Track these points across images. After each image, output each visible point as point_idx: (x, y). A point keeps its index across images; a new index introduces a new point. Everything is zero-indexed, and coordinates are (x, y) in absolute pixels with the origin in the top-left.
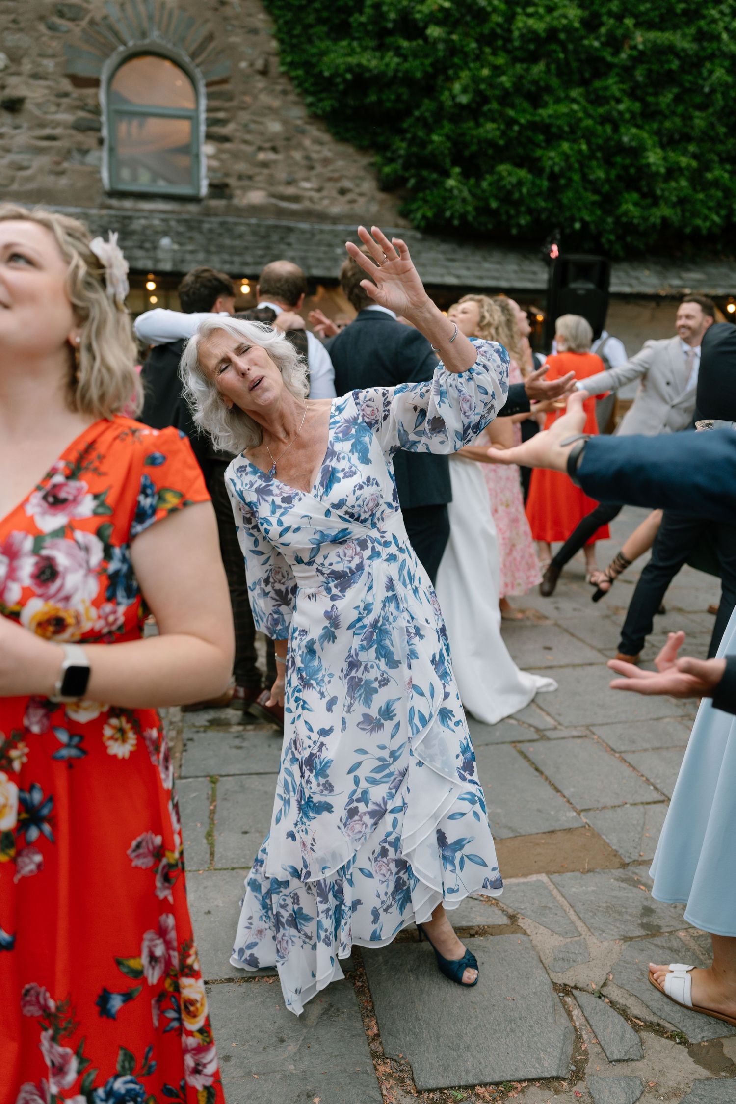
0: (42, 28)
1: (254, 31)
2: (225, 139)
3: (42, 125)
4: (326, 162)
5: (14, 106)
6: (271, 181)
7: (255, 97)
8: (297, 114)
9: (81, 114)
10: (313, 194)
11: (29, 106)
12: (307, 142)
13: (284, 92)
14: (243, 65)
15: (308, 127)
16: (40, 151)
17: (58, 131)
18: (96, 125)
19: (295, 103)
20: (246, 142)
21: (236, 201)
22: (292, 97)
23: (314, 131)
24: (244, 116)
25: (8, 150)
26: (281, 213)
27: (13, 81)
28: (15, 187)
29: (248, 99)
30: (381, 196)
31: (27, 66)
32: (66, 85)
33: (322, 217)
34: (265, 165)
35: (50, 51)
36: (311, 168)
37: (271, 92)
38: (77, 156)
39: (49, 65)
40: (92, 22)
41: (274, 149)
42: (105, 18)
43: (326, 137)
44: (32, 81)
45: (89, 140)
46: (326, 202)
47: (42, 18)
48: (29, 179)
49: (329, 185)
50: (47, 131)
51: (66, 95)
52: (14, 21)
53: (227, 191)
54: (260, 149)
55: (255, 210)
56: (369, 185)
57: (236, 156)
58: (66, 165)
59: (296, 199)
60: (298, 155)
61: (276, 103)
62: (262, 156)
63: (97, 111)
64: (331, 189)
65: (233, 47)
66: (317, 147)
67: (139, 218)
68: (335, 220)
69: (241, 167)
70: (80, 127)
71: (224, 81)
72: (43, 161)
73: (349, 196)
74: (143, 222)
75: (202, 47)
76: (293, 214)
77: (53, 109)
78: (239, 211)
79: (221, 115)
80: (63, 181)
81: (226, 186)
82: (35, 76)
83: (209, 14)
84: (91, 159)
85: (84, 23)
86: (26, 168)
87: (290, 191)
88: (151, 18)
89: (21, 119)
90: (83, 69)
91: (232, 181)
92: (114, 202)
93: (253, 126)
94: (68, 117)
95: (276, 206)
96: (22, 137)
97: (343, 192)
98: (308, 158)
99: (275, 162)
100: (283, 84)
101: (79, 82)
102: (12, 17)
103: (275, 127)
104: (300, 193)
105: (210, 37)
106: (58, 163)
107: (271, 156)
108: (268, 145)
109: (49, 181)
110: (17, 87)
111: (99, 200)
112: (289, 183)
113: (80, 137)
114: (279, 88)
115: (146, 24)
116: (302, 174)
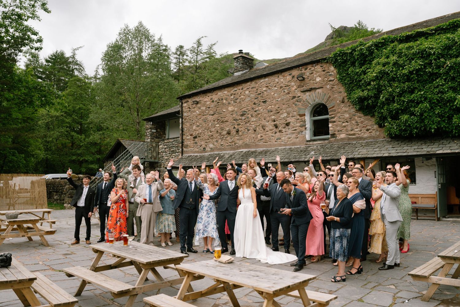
0: (294, 106)
1: (341, 92)
2: (334, 122)
3: (294, 127)
4: (362, 122)
5: (288, 124)
6: (347, 130)
7: (342, 109)
8: (353, 111)
9: (301, 123)
10: (359, 132)
11: (291, 124)
12: (356, 118)
13: (349, 106)
14: (338, 102)
15: (356, 114)
16: (293, 133)
17: (297, 128)
18: (304, 125)
19: (352, 108)
20: (339, 121)
21: (337, 138)
22: (351, 107)
23: (358, 114)
24: (339, 115)
25: (287, 135)
26: (349, 139)
27: (288, 119)
28: (288, 143)
29: (339, 110)
30: (380, 129)
31: (291, 115)
32: (298, 117)
33: (361, 138)
34: (345, 127)
35: (295, 110)
36: (358, 125)
37: (345, 107)
38: (301, 133)
39: (295, 113)
40: (304, 101)
41: (347, 122)
42: (306, 99)
43: (362, 115)
44: (292, 118)
45: (303, 129)
46: (363, 134)
47: (294, 103)
48: (291, 140)
49: (363, 129)
50: (295, 128)
51: (298, 119)
52: (289, 106)
53: (335, 136)
54: (343, 122)
55: (342, 139)
56: (376, 127)
57: (337, 126)
58: (299, 135)
59: (354, 134)
60: (354, 122)
61: (347, 109)
62: (344, 124)
63: (305, 122)
64: (364, 130)
65: (335, 98)
66: (360, 119)
67: (311, 147)
68: (365, 139)
69: (339, 128)
70: (301, 126)
71: (333, 107)
72: (294, 136)
73: (370, 131)
74: (312, 147)
75: (328, 100)
76: (353, 139)
77: (296, 123)
78: (338, 141)
79: (333, 116)
80: (298, 139)
81: (335, 134)
82: (292, 117)
83: (329, 91)
84: (303, 133)
85: (302, 102)
86: (291, 138)
87: (352, 132)
88: (316, 97)
89: (290, 127)
90: (301, 113)
91: (336, 133)
92: (308, 143)
93: (341, 117)
94: (298, 124)
95: (348, 137)
96: (290, 131)
97: (368, 130)
98: (357, 122)
99: (348, 125)
100: (349, 104)
101: (301, 115)
102: (288, 105)
103: (347, 116)
104: (355, 132)
105: (330, 97)
106: (297, 136)
107: (347, 124)
108: (346, 121)
109: (295, 140)
110: (289, 120)
111: (305, 143)
112: (352, 130)
113: (301, 128)
114: (348, 105)
115: (315, 98)
116: (355, 127)
